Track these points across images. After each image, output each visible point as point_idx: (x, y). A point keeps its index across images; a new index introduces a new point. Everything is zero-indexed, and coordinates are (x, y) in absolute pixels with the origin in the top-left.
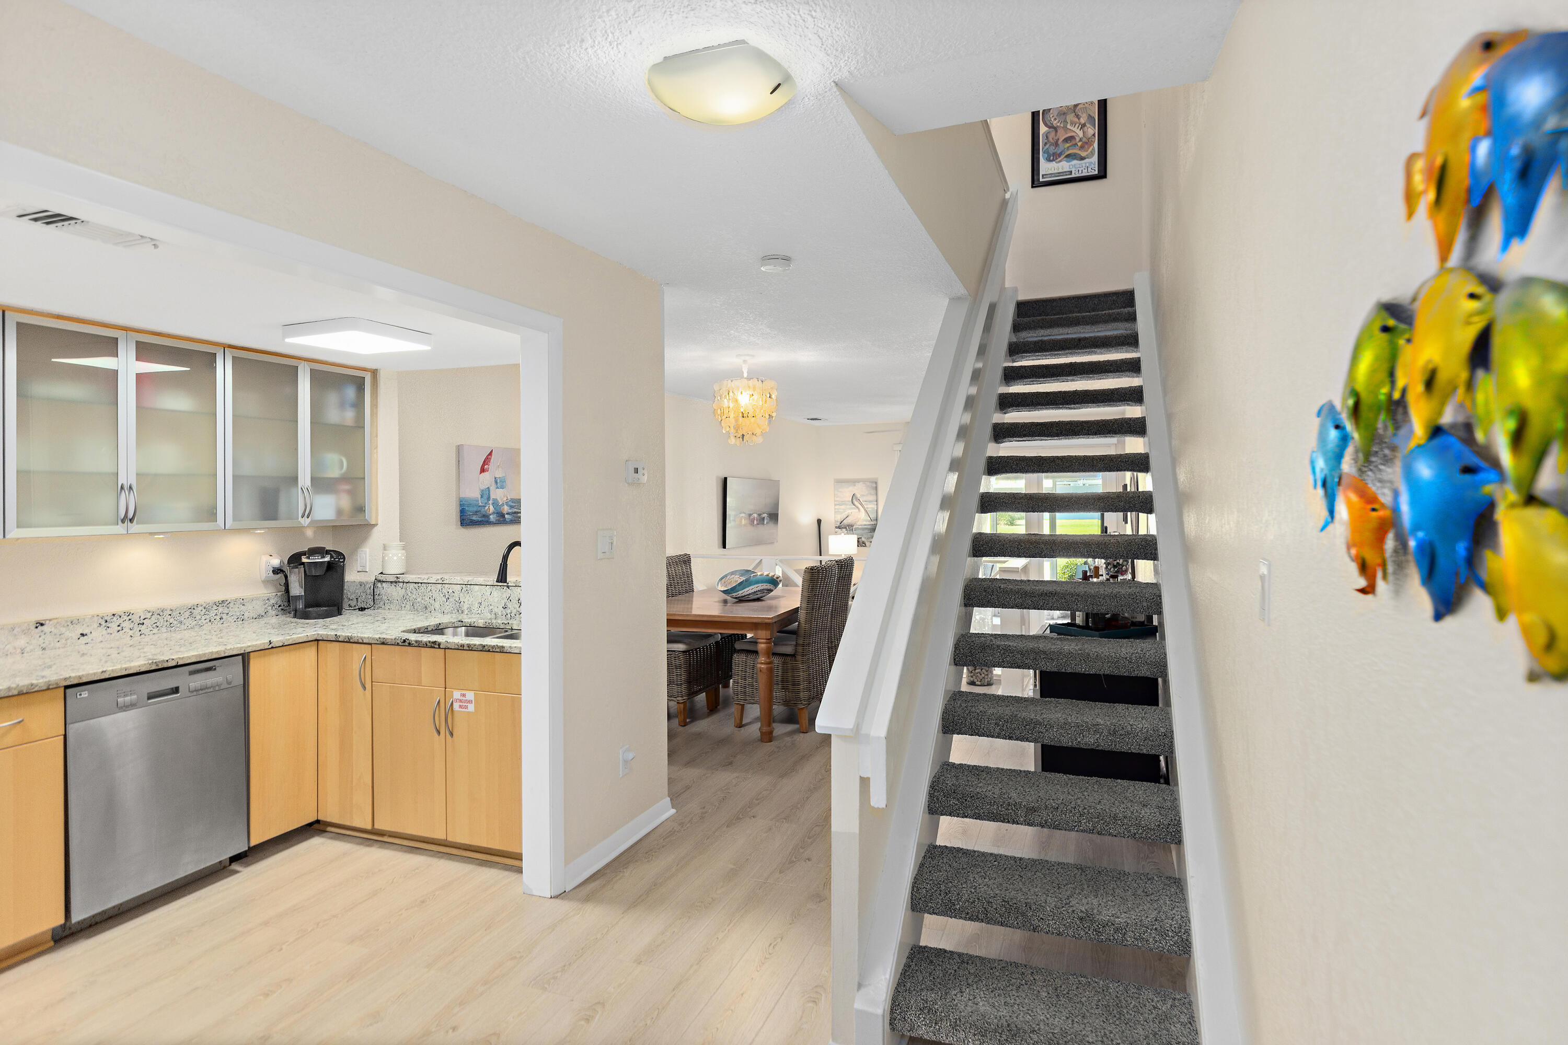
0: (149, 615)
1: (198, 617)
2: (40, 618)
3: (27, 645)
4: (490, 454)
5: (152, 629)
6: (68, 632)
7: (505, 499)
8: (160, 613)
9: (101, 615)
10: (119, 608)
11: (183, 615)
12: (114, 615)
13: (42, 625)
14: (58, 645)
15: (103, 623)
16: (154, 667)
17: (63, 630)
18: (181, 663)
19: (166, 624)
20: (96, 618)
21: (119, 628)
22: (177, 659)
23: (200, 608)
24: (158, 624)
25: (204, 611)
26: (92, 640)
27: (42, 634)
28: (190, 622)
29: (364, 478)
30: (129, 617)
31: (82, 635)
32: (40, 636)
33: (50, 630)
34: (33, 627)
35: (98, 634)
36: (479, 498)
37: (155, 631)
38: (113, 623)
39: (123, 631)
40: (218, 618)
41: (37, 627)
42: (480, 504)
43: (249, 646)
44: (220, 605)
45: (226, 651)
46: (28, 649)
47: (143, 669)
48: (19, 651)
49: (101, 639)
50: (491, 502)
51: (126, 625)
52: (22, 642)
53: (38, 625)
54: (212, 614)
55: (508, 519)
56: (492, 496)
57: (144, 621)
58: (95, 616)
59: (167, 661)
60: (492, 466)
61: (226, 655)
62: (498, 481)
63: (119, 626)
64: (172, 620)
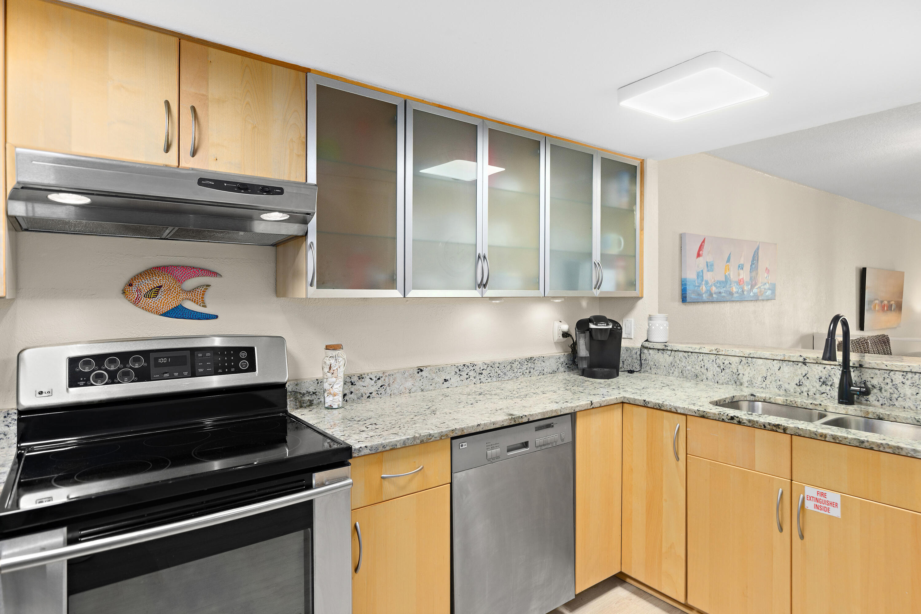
0: (485, 367)
1: (516, 370)
2: (420, 364)
3: (412, 386)
4: (704, 241)
5: (487, 378)
6: (437, 377)
7: (713, 280)
8: (491, 366)
9: (456, 365)
10: (467, 360)
11: (506, 368)
12: (464, 365)
13: (422, 371)
14: (431, 387)
15: (458, 371)
16: (513, 423)
17: (434, 375)
18: (531, 419)
19: (495, 374)
20: (454, 367)
21: (468, 376)
22: (528, 415)
23: (517, 363)
24: (491, 375)
25: (519, 365)
26: (451, 385)
27: (421, 378)
28: (510, 374)
29: (635, 256)
30: (474, 368)
31: (446, 380)
32: (420, 380)
33: (426, 375)
34: (416, 373)
35: (454, 380)
36: (696, 279)
37: (489, 380)
38: (464, 372)
39: (470, 379)
40: (528, 371)
41: (418, 373)
42: (697, 284)
43: (578, 406)
44: (529, 361)
45: (562, 410)
46: (413, 390)
47: (506, 424)
48: (408, 391)
49: (456, 384)
50: (704, 283)
51: (472, 373)
52: (409, 384)
53: (419, 370)
54: (524, 367)
55: (715, 297)
56: (705, 278)
57: (483, 372)
58: (453, 365)
59: (522, 417)
60: (704, 252)
61: (562, 413)
62: (709, 265)
63: (467, 374)
64: (499, 372)
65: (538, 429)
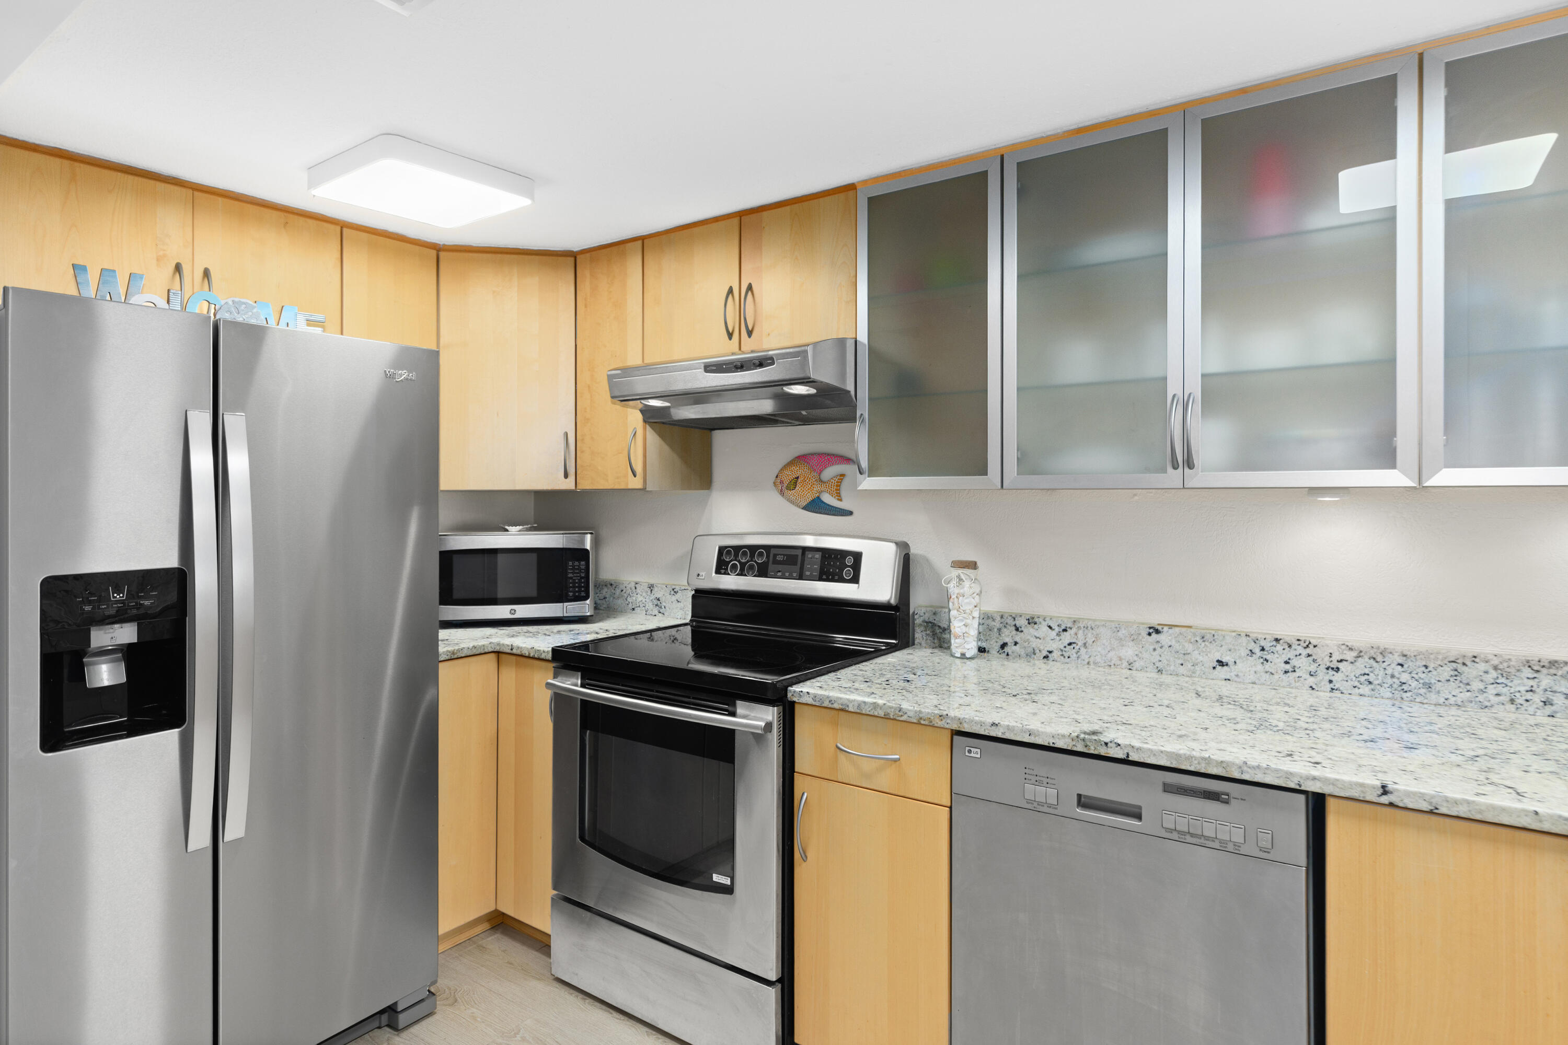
0: (1350, 656)
1: (1476, 685)
2: (1154, 622)
3: (1136, 658)
5: (1356, 684)
6: (1196, 652)
8: (1379, 655)
9: (1253, 636)
10: (1287, 631)
11: (1434, 673)
12: (1277, 640)
13: (1157, 632)
14: (1181, 670)
15: (1257, 650)
16: (1080, 748)
17: (1189, 648)
18: (1134, 757)
19: (1390, 681)
20: (1244, 640)
21: (1288, 667)
22: (1126, 746)
23: (1482, 666)
24: (1372, 677)
25: (1494, 674)
26: (1237, 676)
27: (1157, 646)
28: (1451, 690)
30: (1308, 651)
31: (1221, 663)
32: (1155, 650)
33: (1170, 644)
34: (1144, 633)
35: (1248, 667)
37: (1365, 689)
38: (1276, 655)
39: (1297, 674)
40: (1537, 699)
41: (1150, 634)
43: (1314, 778)
44: (1544, 671)
45: (1245, 768)
46: (1137, 665)
47: (1060, 744)
48: (1125, 664)
49: (1252, 678)
51: (1302, 663)
52: (1129, 652)
53: (1151, 631)
54: (1520, 685)
57: (1340, 665)
58: (1243, 635)
59: (1106, 744)
61: (1246, 777)
63: (1287, 663)
64: (1405, 677)
65: (1168, 788)
